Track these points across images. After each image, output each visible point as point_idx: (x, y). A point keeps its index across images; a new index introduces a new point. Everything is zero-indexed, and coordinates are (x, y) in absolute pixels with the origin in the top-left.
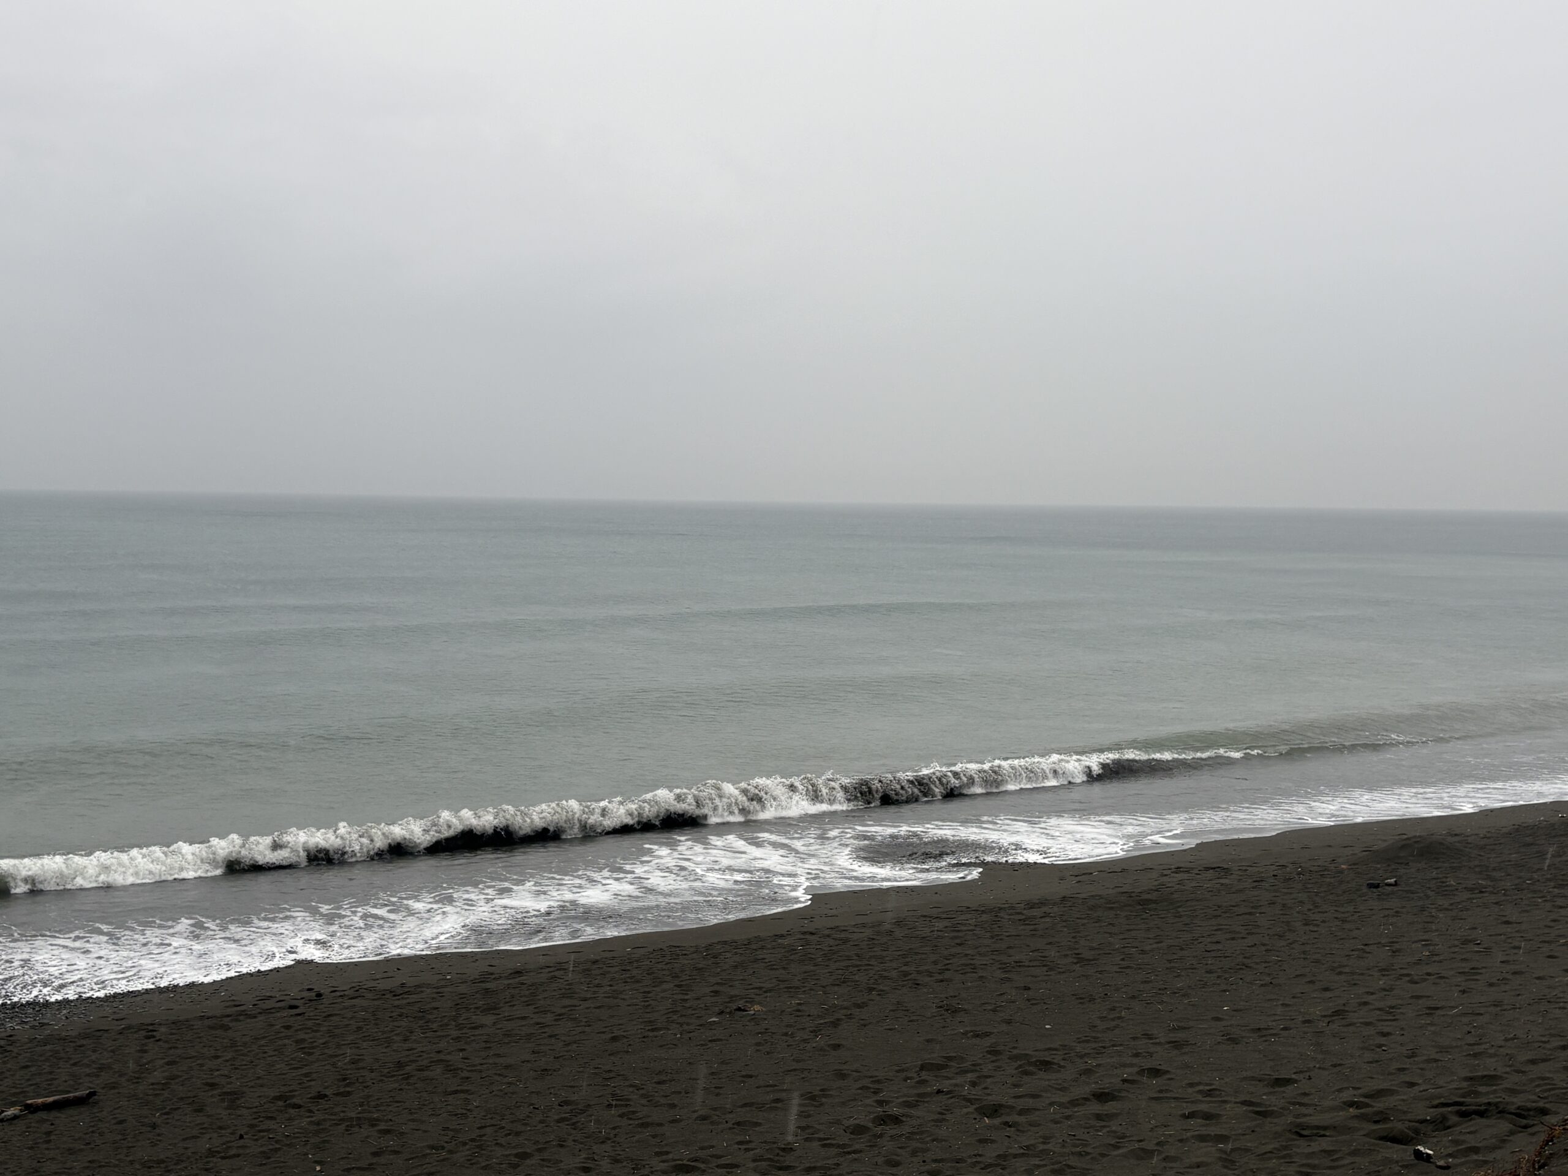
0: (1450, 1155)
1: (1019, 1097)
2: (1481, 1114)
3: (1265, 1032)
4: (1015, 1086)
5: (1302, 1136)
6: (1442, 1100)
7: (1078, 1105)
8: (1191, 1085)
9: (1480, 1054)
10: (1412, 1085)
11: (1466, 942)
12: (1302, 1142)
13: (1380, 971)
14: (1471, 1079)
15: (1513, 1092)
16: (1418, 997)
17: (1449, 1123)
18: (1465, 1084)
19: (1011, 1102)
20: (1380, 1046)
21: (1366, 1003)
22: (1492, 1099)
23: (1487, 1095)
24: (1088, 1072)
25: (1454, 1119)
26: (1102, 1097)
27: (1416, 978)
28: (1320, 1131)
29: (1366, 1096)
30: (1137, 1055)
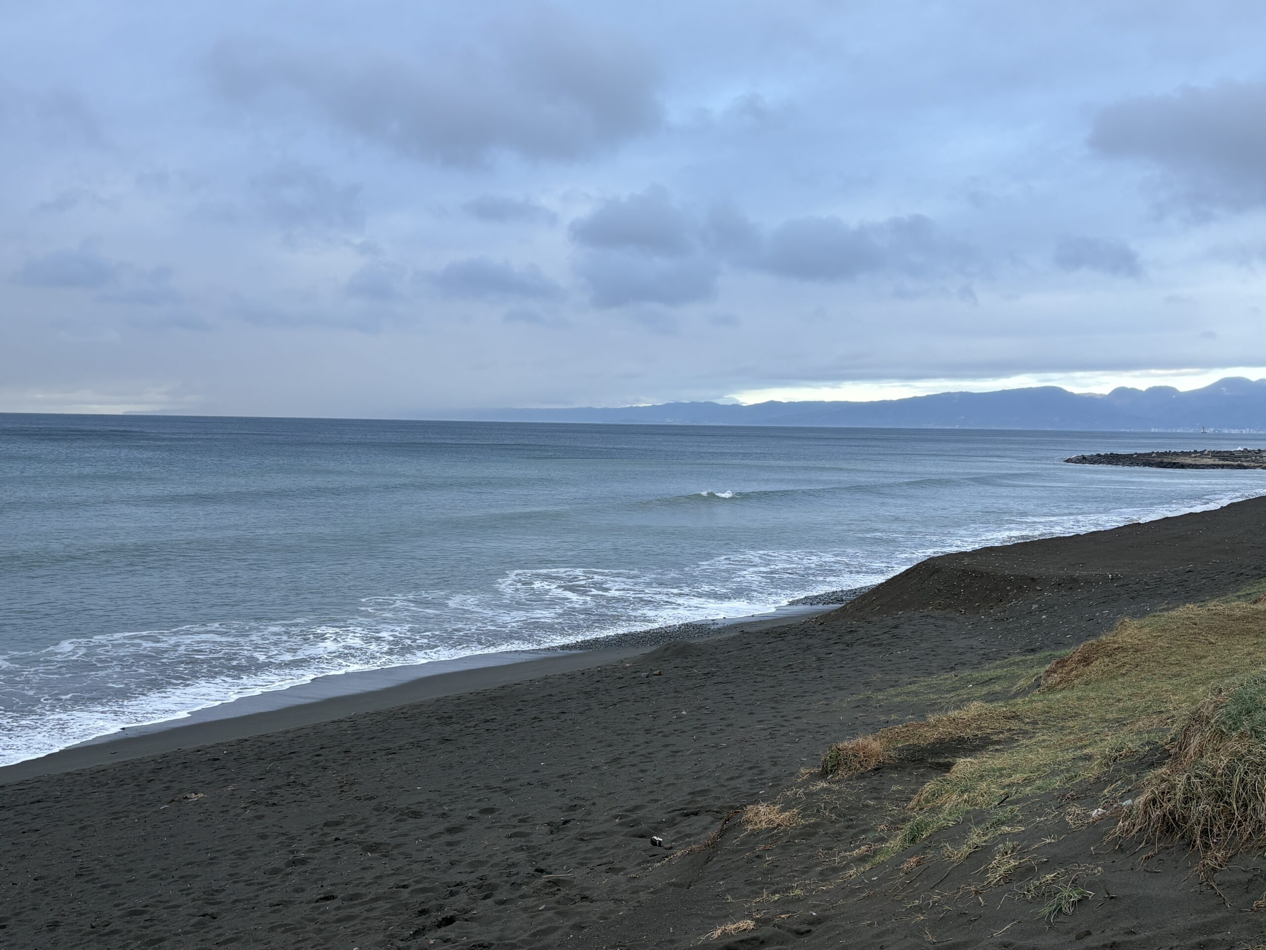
0: (673, 841)
1: (394, 837)
2: (696, 814)
3: (566, 777)
4: (392, 830)
5: (583, 840)
6: (674, 808)
7: (435, 838)
8: (514, 816)
9: (701, 777)
10: (656, 801)
11: (701, 708)
12: (583, 844)
13: (645, 730)
14: (693, 793)
15: (718, 798)
16: (666, 746)
17: (676, 822)
18: (688, 797)
19: (388, 841)
20: (639, 779)
21: (634, 752)
22: (704, 803)
23: (702, 801)
24: (444, 815)
25: (679, 819)
26: (451, 831)
27: (666, 733)
28: (595, 835)
29: (627, 811)
30: (479, 801)
